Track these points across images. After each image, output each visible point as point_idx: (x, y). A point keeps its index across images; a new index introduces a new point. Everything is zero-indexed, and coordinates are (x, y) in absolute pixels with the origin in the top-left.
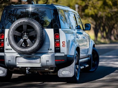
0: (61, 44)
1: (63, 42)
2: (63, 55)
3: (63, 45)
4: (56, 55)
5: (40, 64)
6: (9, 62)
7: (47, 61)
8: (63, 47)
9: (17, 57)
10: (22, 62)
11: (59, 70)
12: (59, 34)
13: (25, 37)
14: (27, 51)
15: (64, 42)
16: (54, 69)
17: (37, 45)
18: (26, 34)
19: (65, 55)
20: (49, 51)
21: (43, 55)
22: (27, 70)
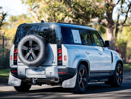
0: (63, 58)
1: (64, 56)
2: (65, 67)
3: (65, 59)
4: (58, 68)
5: (45, 76)
6: (21, 73)
7: (50, 73)
8: (65, 60)
9: (26, 69)
10: (32, 74)
11: (63, 81)
12: (61, 49)
13: (31, 51)
14: (32, 63)
15: (66, 56)
16: (59, 80)
17: (40, 58)
18: (32, 49)
19: (66, 68)
20: (53, 64)
21: (48, 68)
22: (33, 81)
